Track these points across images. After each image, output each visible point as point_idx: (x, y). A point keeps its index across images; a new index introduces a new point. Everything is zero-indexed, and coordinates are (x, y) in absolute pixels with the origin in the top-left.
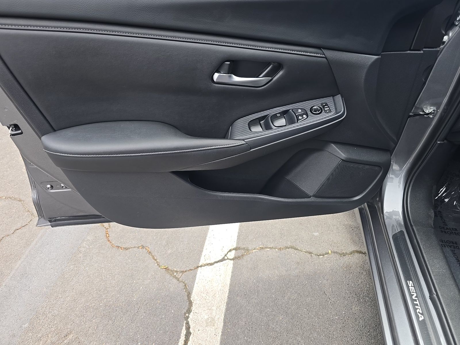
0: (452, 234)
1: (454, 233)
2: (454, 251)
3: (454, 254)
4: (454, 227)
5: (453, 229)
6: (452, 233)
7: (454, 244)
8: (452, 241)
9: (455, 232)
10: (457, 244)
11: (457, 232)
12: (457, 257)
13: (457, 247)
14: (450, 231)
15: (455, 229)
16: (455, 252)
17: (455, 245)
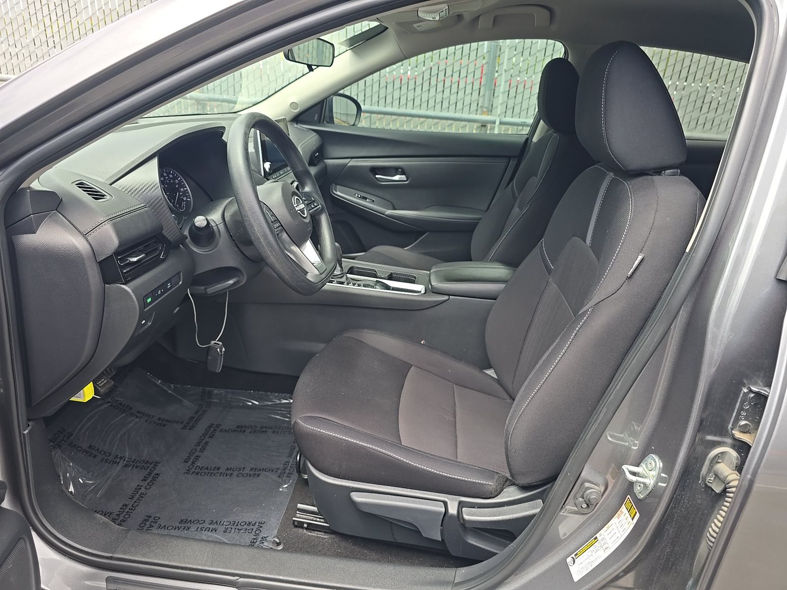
0: (130, 514)
1: (130, 511)
2: (161, 525)
3: (166, 528)
4: (120, 505)
5: (123, 509)
6: (128, 513)
7: (148, 520)
8: (143, 520)
9: (129, 508)
10: (151, 517)
11: (130, 506)
12: (172, 527)
13: (156, 518)
14: (125, 513)
15: (123, 505)
16: (163, 525)
17: (151, 519)
